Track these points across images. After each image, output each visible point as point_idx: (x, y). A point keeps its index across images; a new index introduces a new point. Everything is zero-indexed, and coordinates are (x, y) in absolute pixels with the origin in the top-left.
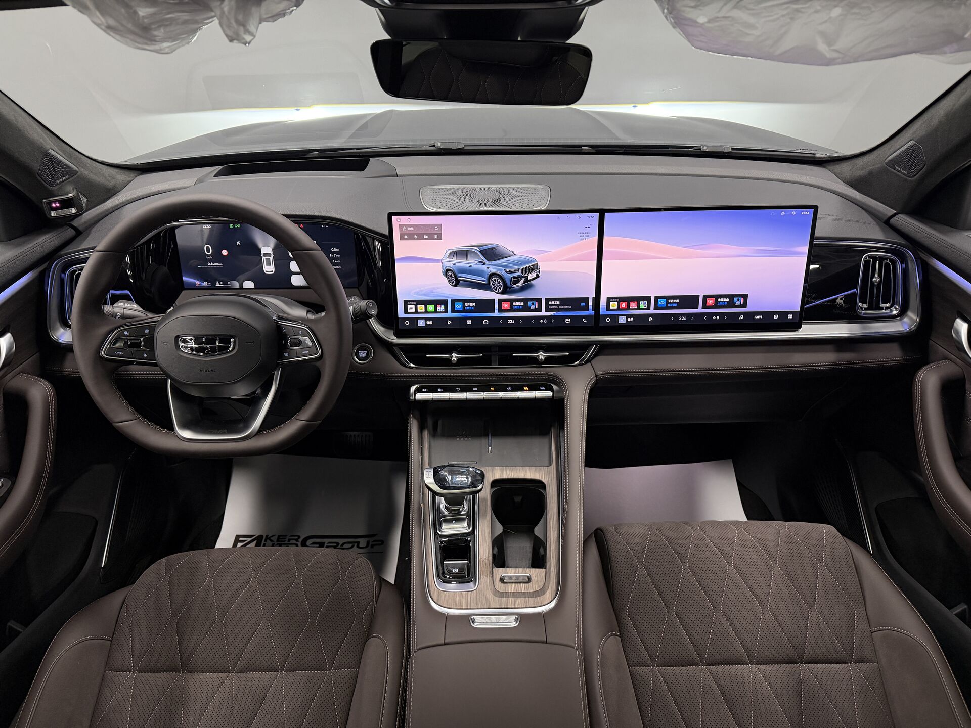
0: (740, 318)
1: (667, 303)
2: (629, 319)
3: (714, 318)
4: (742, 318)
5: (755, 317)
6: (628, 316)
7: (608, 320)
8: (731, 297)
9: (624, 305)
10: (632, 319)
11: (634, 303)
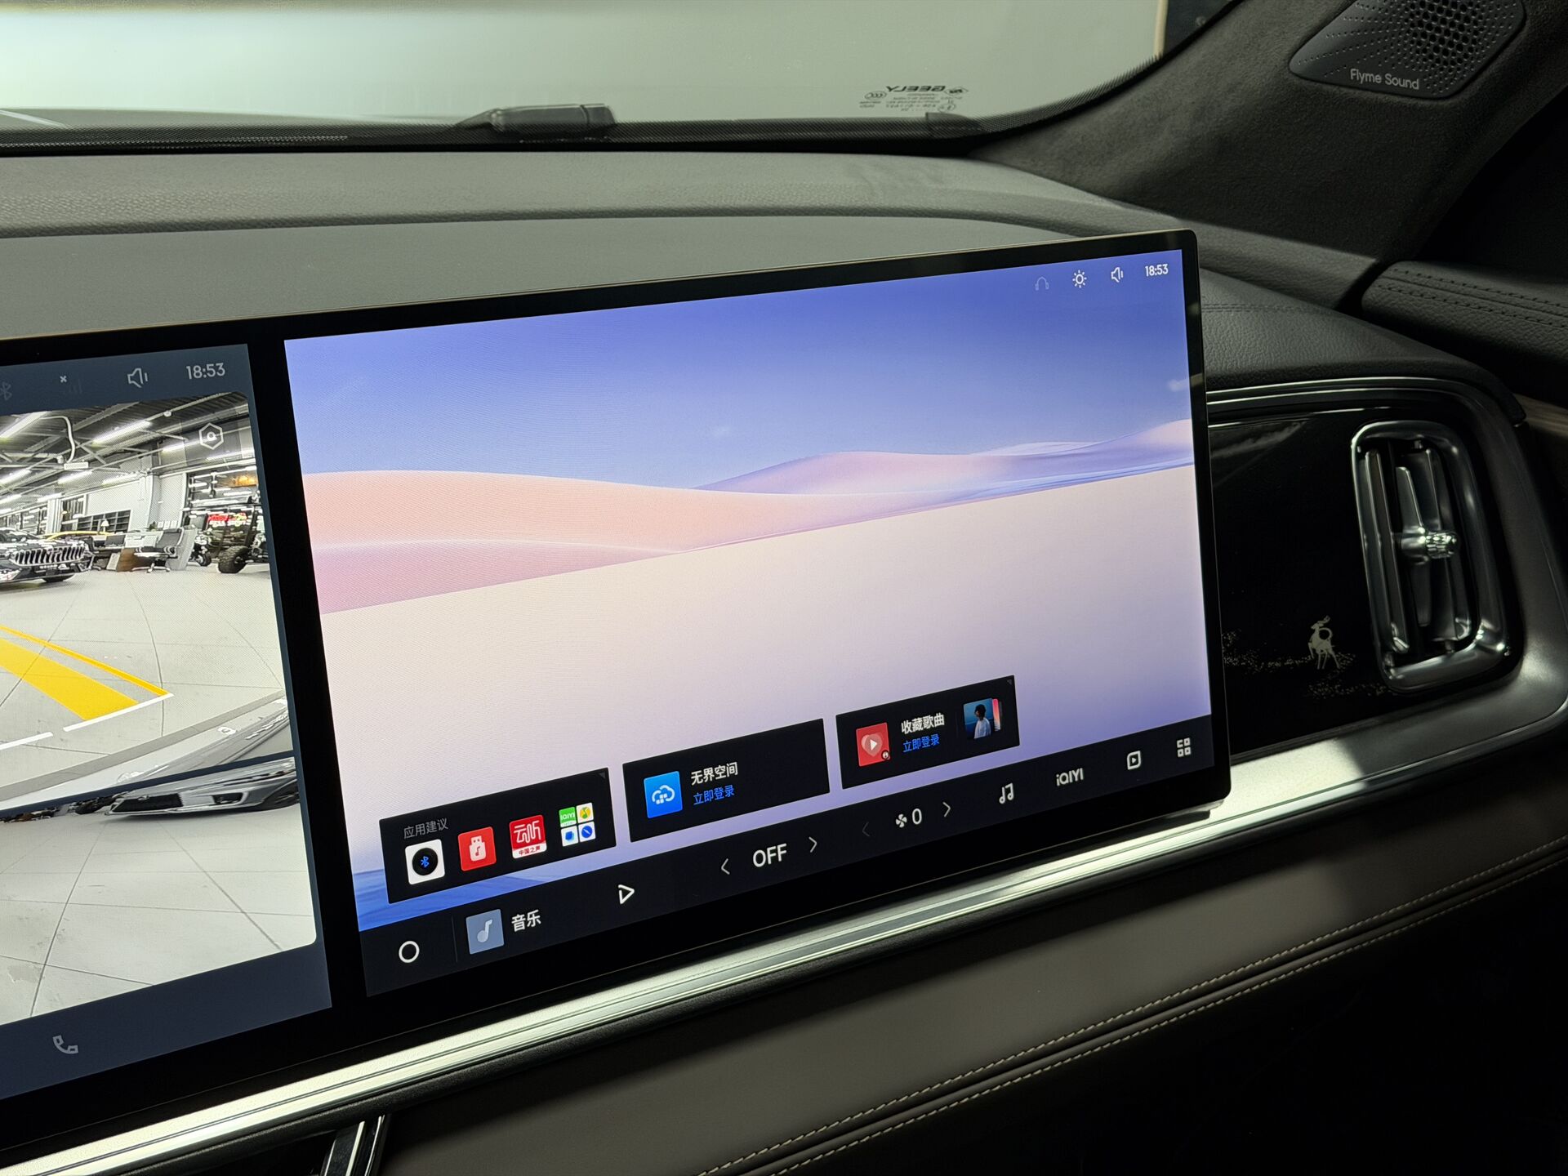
0: (1002, 800)
1: (687, 789)
2: (518, 923)
3: (901, 821)
4: (1011, 796)
5: (1059, 782)
6: (510, 904)
7: (409, 952)
8: (948, 702)
10: (529, 914)
11: (531, 824)
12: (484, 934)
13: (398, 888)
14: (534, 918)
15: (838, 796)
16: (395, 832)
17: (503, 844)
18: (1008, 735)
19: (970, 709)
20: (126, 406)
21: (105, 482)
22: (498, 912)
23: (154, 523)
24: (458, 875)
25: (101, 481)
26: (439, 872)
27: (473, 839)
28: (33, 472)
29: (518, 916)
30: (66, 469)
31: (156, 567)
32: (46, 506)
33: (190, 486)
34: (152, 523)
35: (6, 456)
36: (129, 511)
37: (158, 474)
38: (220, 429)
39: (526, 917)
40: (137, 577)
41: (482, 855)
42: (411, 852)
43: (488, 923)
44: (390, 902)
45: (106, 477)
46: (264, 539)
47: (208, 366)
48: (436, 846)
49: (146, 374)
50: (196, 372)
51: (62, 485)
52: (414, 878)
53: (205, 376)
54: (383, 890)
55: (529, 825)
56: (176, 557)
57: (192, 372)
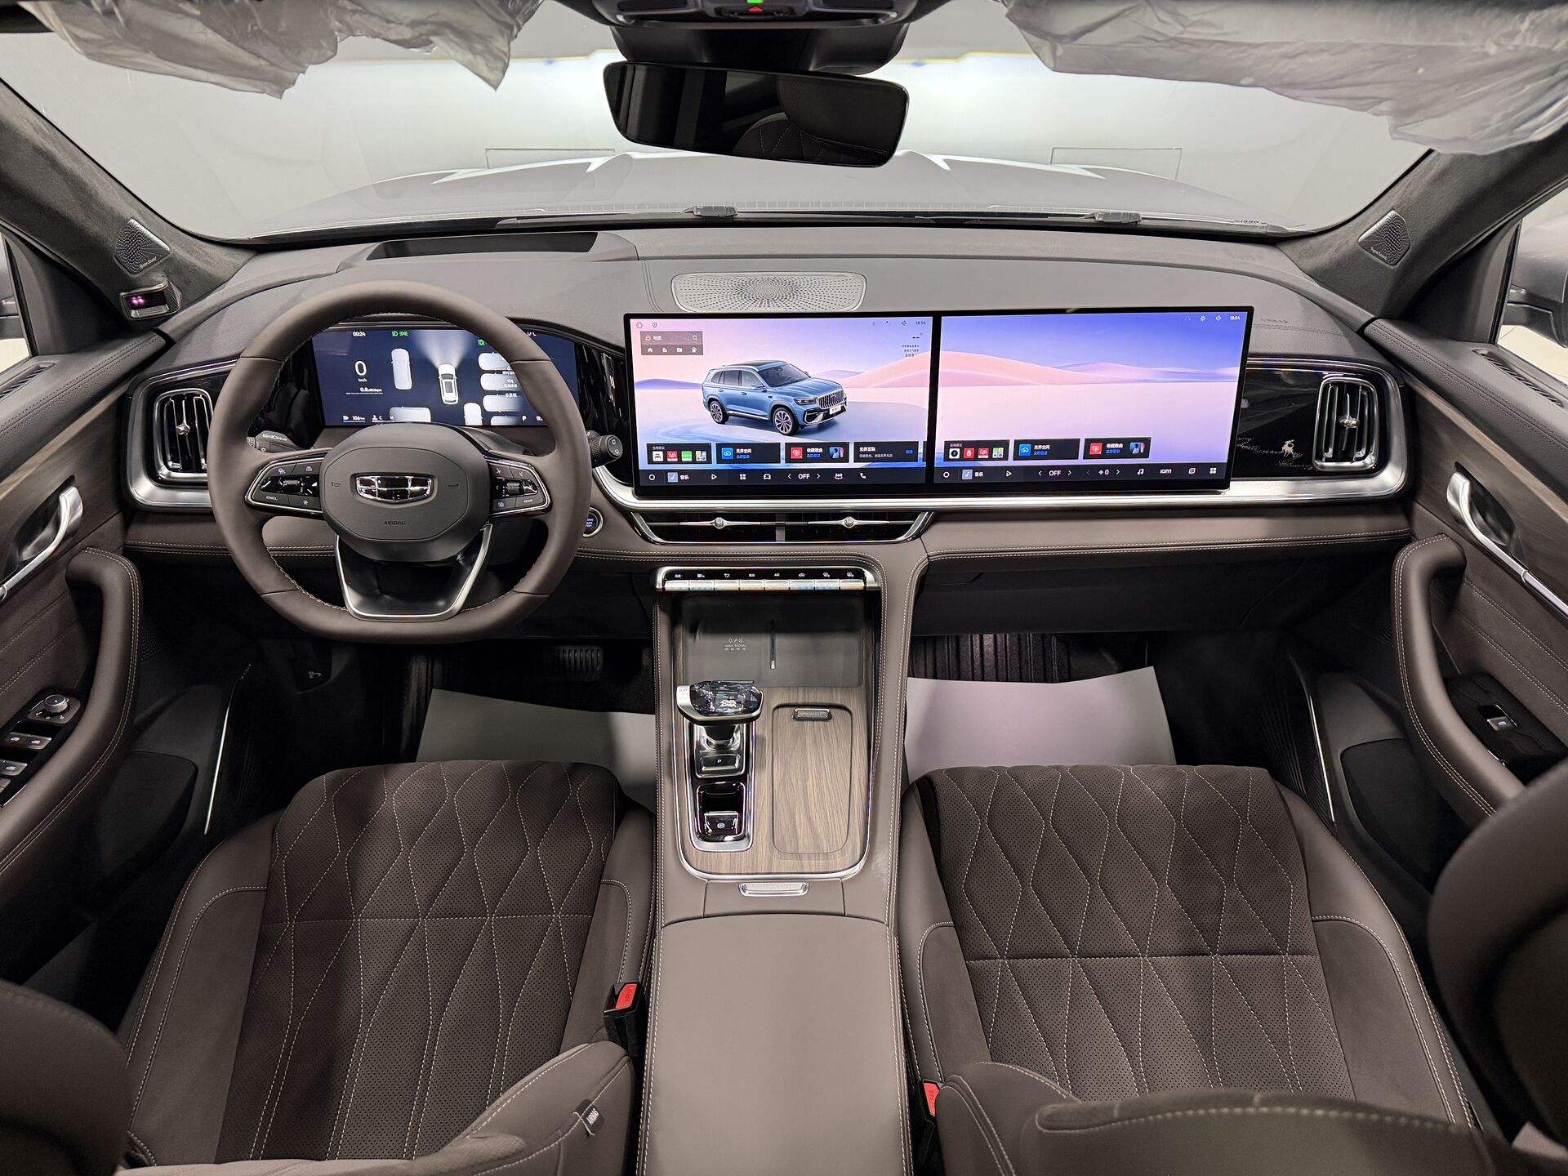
12: (967, 475)
13: (946, 459)
14: (981, 474)
15: (1081, 461)
16: (948, 445)
17: (976, 454)
18: (1146, 454)
19: (1132, 445)
24: (962, 459)
26: (958, 457)
27: (969, 451)
29: (978, 473)
41: (970, 455)
42: (951, 450)
48: (958, 450)
52: (951, 457)
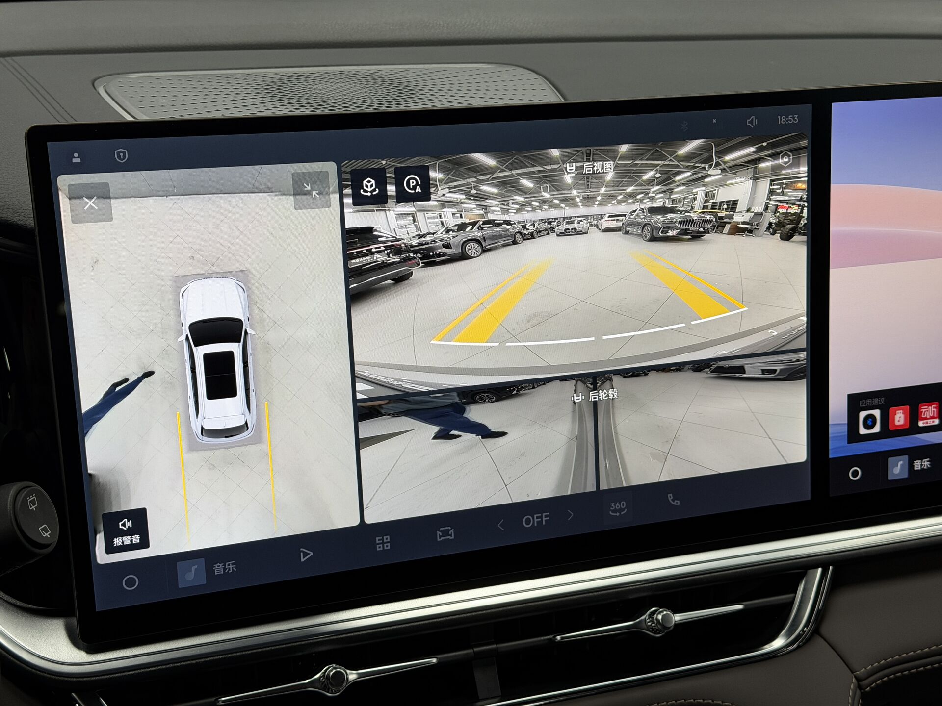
2: (917, 465)
6: (914, 453)
7: (855, 474)
9: (900, 418)
10: (924, 460)
11: (931, 406)
12: (897, 469)
13: (853, 435)
14: (926, 463)
16: (856, 402)
17: (914, 416)
20: (744, 138)
21: (728, 182)
22: (906, 457)
23: (750, 208)
24: (887, 432)
25: (726, 181)
26: (877, 429)
27: (897, 412)
28: (693, 174)
29: (917, 461)
30: (709, 173)
31: (748, 234)
32: (697, 194)
33: (771, 187)
34: (748, 208)
35: (681, 164)
36: (738, 200)
37: (755, 179)
38: (791, 155)
39: (922, 462)
40: (738, 239)
41: (902, 422)
42: (863, 415)
43: (901, 463)
44: (849, 442)
45: (729, 180)
46: (806, 222)
47: (790, 116)
48: (877, 413)
49: (757, 120)
50: (783, 120)
51: (706, 182)
52: (863, 431)
53: (787, 123)
54: (845, 435)
55: (930, 407)
56: (759, 229)
57: (781, 120)
